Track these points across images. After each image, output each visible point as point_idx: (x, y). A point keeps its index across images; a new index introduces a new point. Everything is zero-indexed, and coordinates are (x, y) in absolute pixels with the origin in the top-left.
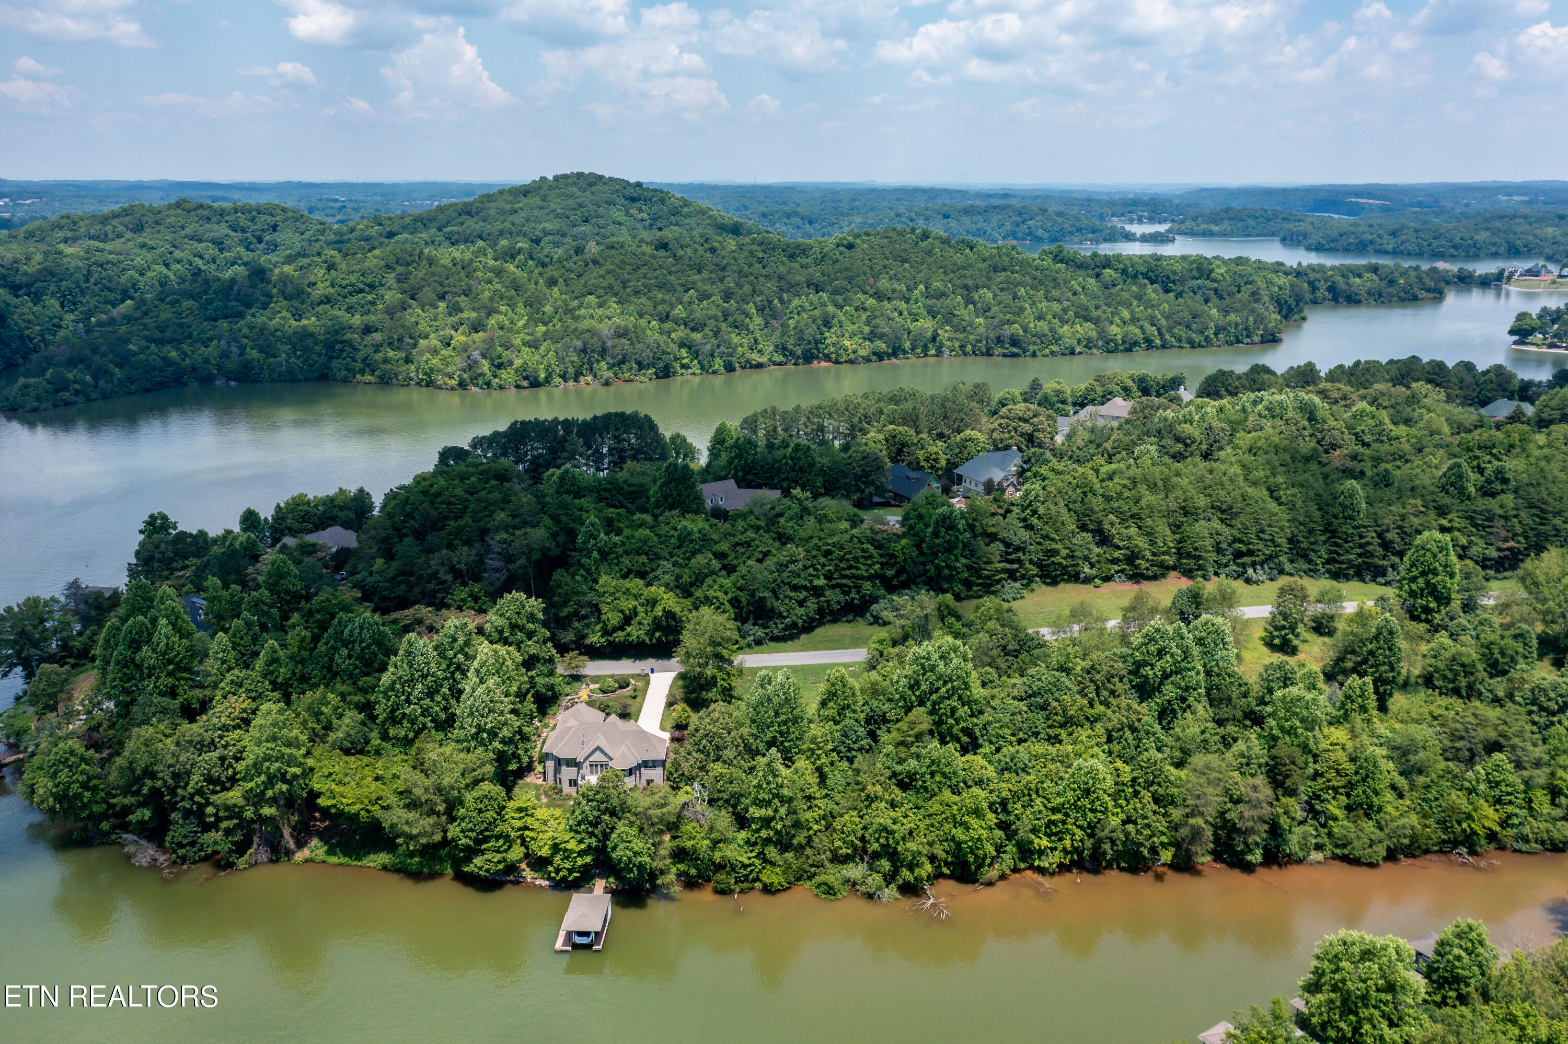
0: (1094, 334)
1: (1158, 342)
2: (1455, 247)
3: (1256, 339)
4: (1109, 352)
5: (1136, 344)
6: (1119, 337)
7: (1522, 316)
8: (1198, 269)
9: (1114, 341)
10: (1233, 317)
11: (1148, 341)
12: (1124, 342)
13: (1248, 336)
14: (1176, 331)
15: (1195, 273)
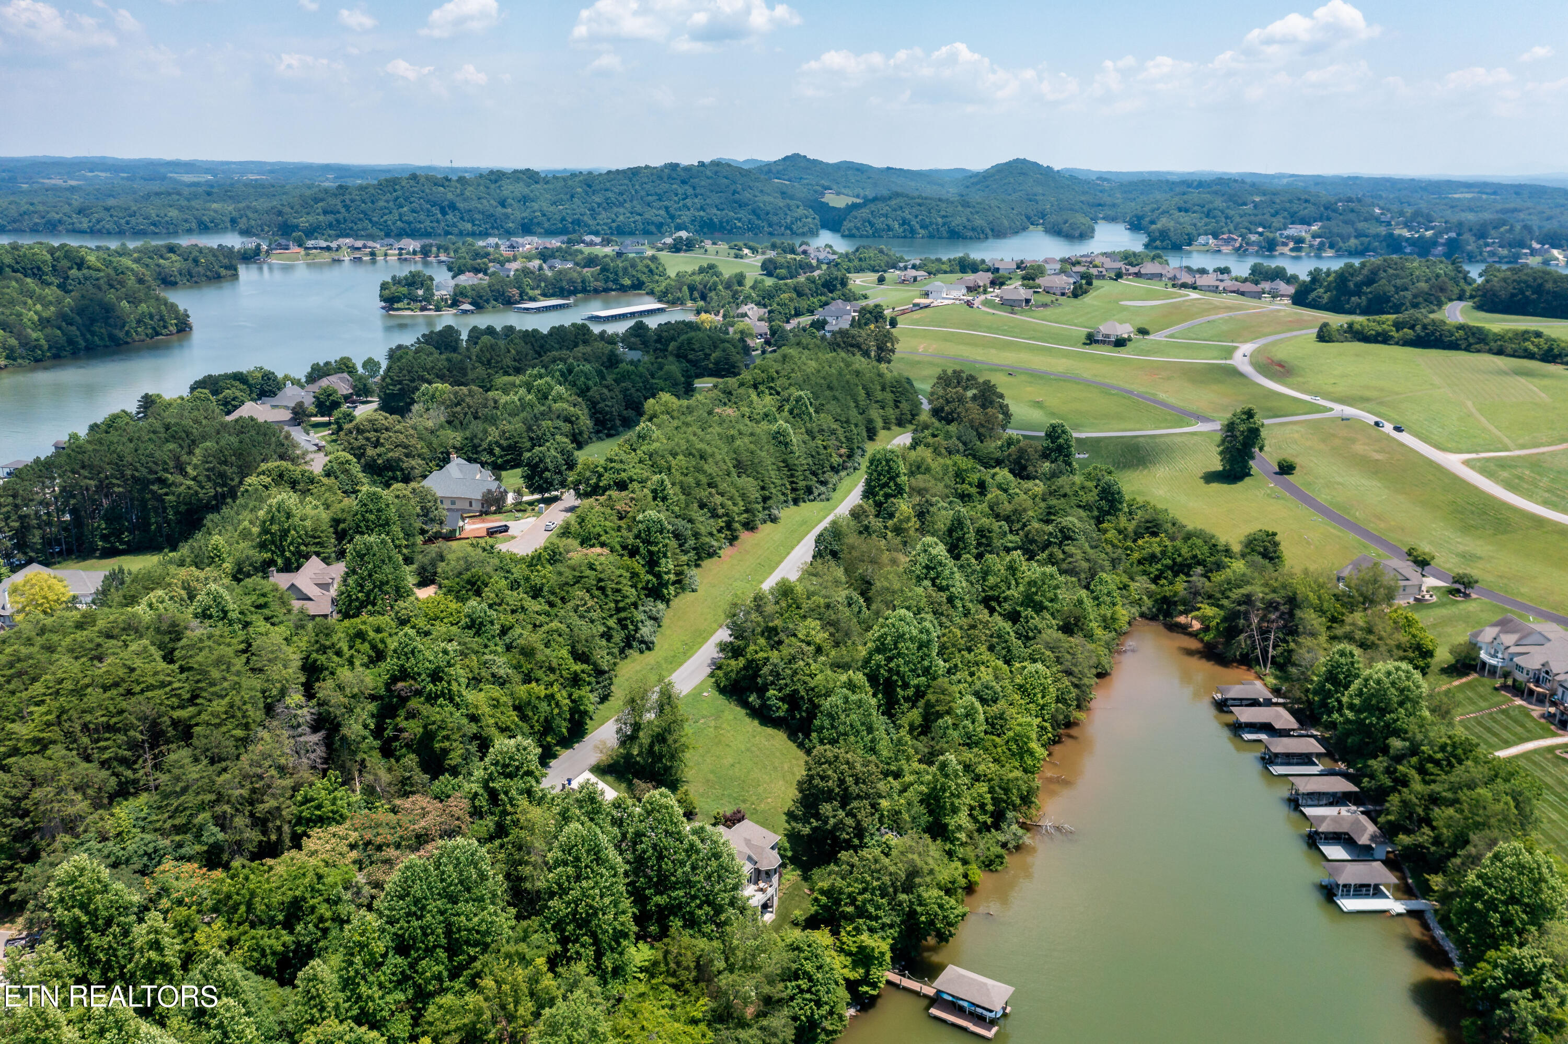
0: (13, 342)
1: (83, 344)
2: (154, 225)
3: (173, 329)
4: (37, 361)
5: (62, 348)
6: (43, 342)
7: (384, 286)
8: (66, 257)
9: (40, 347)
10: (143, 307)
11: (71, 342)
12: (50, 348)
13: (165, 327)
14: (96, 328)
15: (65, 263)
